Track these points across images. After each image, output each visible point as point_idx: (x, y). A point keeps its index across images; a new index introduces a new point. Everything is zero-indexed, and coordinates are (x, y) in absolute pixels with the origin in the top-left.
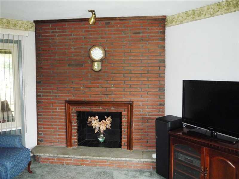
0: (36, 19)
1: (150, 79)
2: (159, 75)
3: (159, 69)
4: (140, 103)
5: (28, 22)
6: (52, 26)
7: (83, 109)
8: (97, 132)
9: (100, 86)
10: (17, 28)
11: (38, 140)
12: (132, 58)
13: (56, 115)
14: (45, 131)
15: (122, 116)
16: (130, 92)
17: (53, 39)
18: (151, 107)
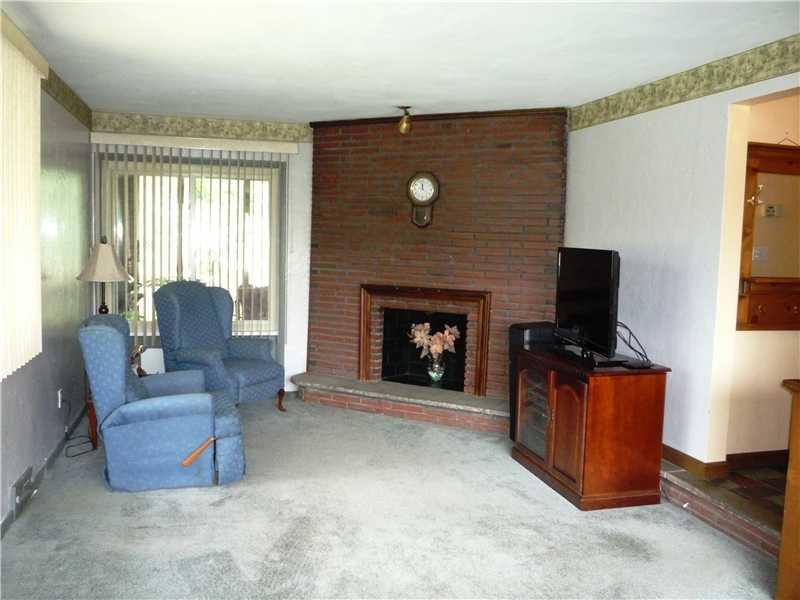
0: (313, 120)
1: (526, 246)
2: (547, 238)
3: (548, 223)
4: (505, 297)
5: (300, 124)
6: (343, 132)
7: (395, 302)
8: (426, 356)
9: (427, 257)
10: (280, 137)
11: (309, 362)
12: (492, 199)
13: (342, 313)
14: (322, 344)
15: (467, 322)
16: (485, 271)
17: (343, 159)
18: (527, 306)
